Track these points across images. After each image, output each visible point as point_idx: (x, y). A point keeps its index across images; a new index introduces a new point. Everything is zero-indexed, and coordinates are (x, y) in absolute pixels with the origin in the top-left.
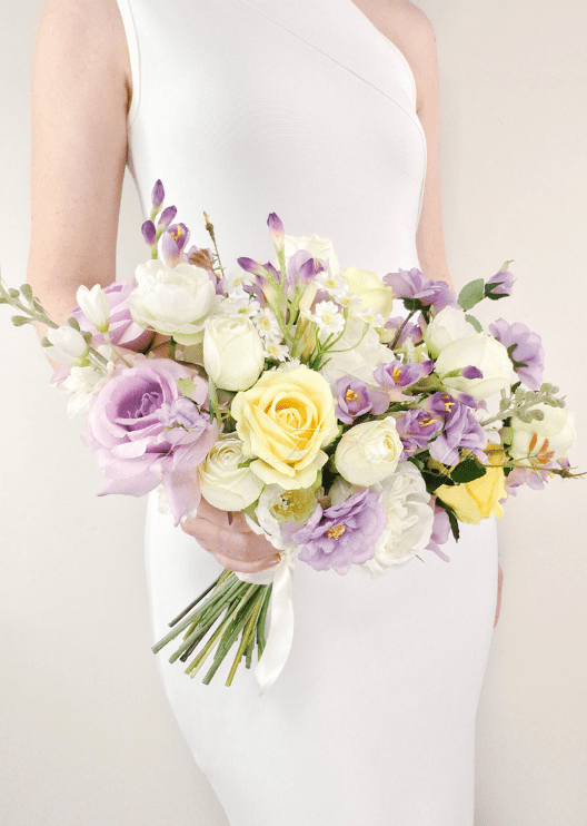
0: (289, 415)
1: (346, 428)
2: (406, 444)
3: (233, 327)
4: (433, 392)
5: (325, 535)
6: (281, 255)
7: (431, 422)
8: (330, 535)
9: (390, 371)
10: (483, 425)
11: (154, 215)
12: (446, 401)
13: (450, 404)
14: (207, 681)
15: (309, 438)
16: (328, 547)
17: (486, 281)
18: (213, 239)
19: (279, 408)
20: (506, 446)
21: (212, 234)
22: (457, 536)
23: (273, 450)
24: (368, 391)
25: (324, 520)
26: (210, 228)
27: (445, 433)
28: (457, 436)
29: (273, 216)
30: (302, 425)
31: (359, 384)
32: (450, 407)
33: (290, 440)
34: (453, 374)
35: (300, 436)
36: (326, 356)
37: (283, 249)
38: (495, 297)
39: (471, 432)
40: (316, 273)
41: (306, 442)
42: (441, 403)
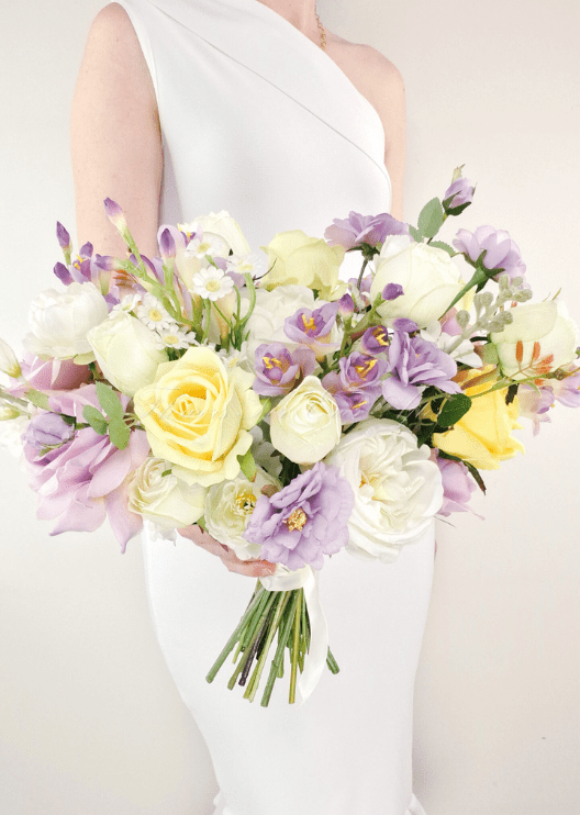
0: (183, 404)
1: (274, 401)
2: (354, 398)
7: (372, 364)
8: (289, 527)
14: (266, 701)
16: (290, 541)
17: (442, 198)
22: (482, 486)
23: (184, 450)
24: (290, 352)
31: (278, 348)
38: (457, 211)
42: (371, 338)
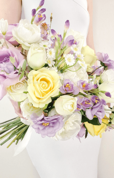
0: (43, 84)
1: (62, 95)
2: (79, 106)
3: (39, 49)
4: (94, 94)
5: (42, 124)
6: (65, 34)
7: (89, 104)
8: (43, 124)
9: (82, 84)
10: (105, 110)
11: (38, 8)
12: (97, 99)
13: (97, 101)
14: (2, 144)
15: (47, 93)
16: (41, 128)
18: (51, 22)
19: (41, 80)
20: (110, 119)
21: (51, 20)
22: (86, 136)
24: (74, 86)
25: (43, 119)
26: (51, 18)
27: (92, 109)
28: (95, 111)
29: (68, 21)
30: (46, 89)
31: (72, 83)
32: (97, 102)
33: (40, 92)
34: (102, 92)
35: (44, 91)
36: (66, 70)
37: (66, 32)
39: (100, 112)
40: (74, 44)
41: (45, 94)
42: (95, 99)
